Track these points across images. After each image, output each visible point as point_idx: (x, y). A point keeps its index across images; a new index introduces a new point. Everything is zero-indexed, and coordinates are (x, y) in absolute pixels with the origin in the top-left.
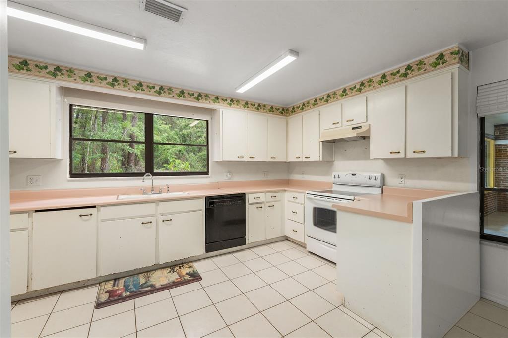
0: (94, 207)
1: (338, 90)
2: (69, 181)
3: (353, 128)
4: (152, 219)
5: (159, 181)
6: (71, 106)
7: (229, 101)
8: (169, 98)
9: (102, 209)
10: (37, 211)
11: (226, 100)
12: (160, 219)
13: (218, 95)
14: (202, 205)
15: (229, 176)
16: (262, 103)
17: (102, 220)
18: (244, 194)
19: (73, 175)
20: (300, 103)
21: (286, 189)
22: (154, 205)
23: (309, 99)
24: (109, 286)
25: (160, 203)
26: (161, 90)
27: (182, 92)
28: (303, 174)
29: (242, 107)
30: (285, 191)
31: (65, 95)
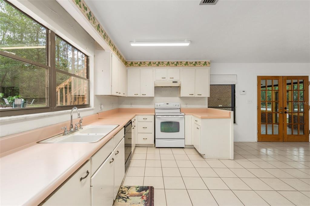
1: (165, 61)
3: (173, 82)
20: (139, 61)
23: (146, 61)
28: (131, 104)
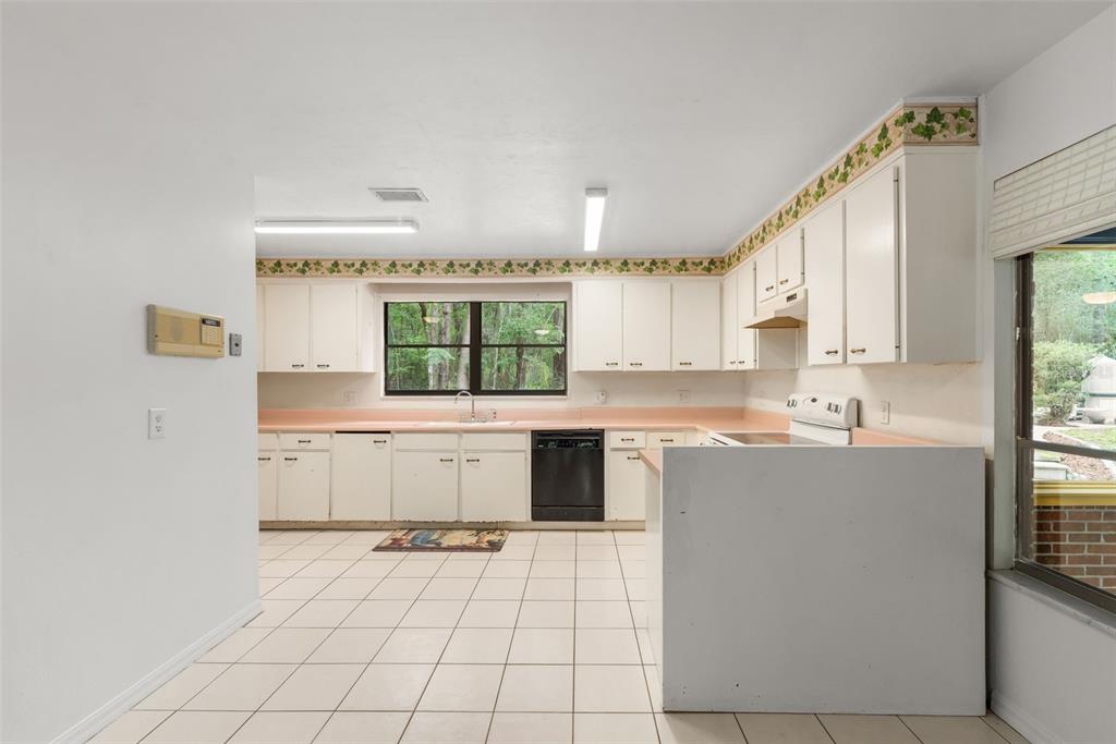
0: (389, 432)
2: (383, 400)
4: (454, 456)
5: (484, 403)
6: (386, 305)
7: (589, 265)
8: (491, 276)
9: (397, 436)
10: (337, 432)
11: (584, 264)
12: (464, 458)
13: (567, 257)
14: (525, 443)
15: (601, 397)
16: (659, 256)
17: (398, 450)
18: (603, 430)
19: (388, 392)
21: (698, 426)
22: (455, 436)
24: (399, 535)
25: (465, 435)
26: (478, 267)
27: (509, 264)
29: (616, 272)
30: (695, 430)
31: (379, 292)
